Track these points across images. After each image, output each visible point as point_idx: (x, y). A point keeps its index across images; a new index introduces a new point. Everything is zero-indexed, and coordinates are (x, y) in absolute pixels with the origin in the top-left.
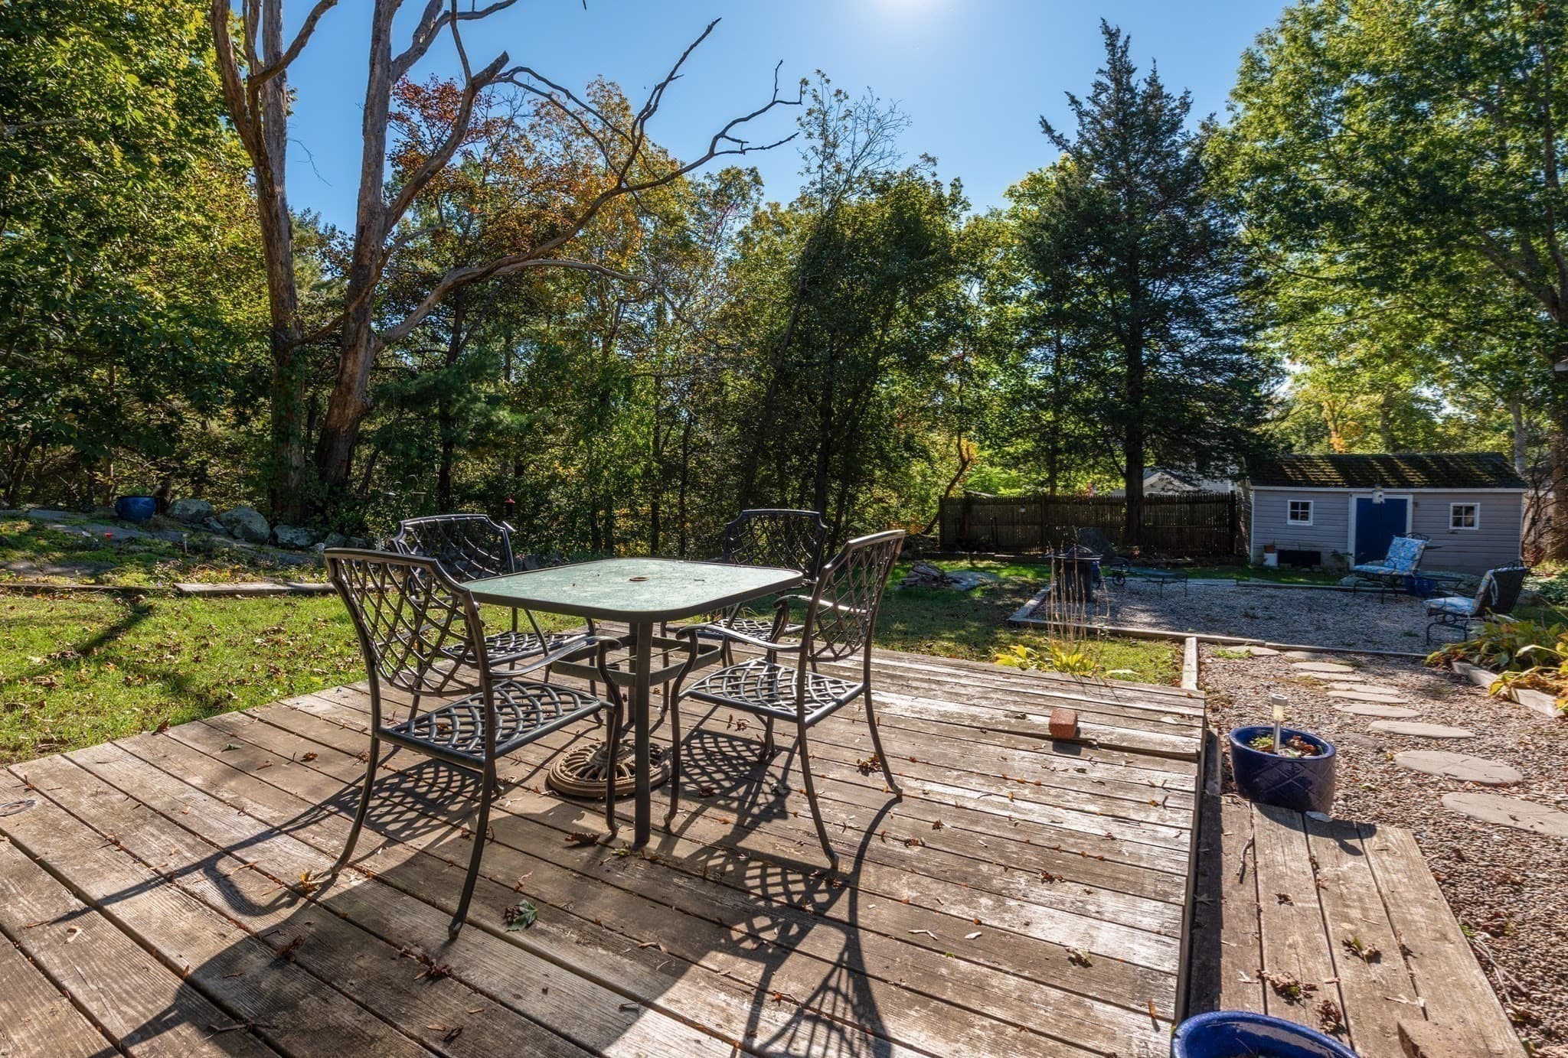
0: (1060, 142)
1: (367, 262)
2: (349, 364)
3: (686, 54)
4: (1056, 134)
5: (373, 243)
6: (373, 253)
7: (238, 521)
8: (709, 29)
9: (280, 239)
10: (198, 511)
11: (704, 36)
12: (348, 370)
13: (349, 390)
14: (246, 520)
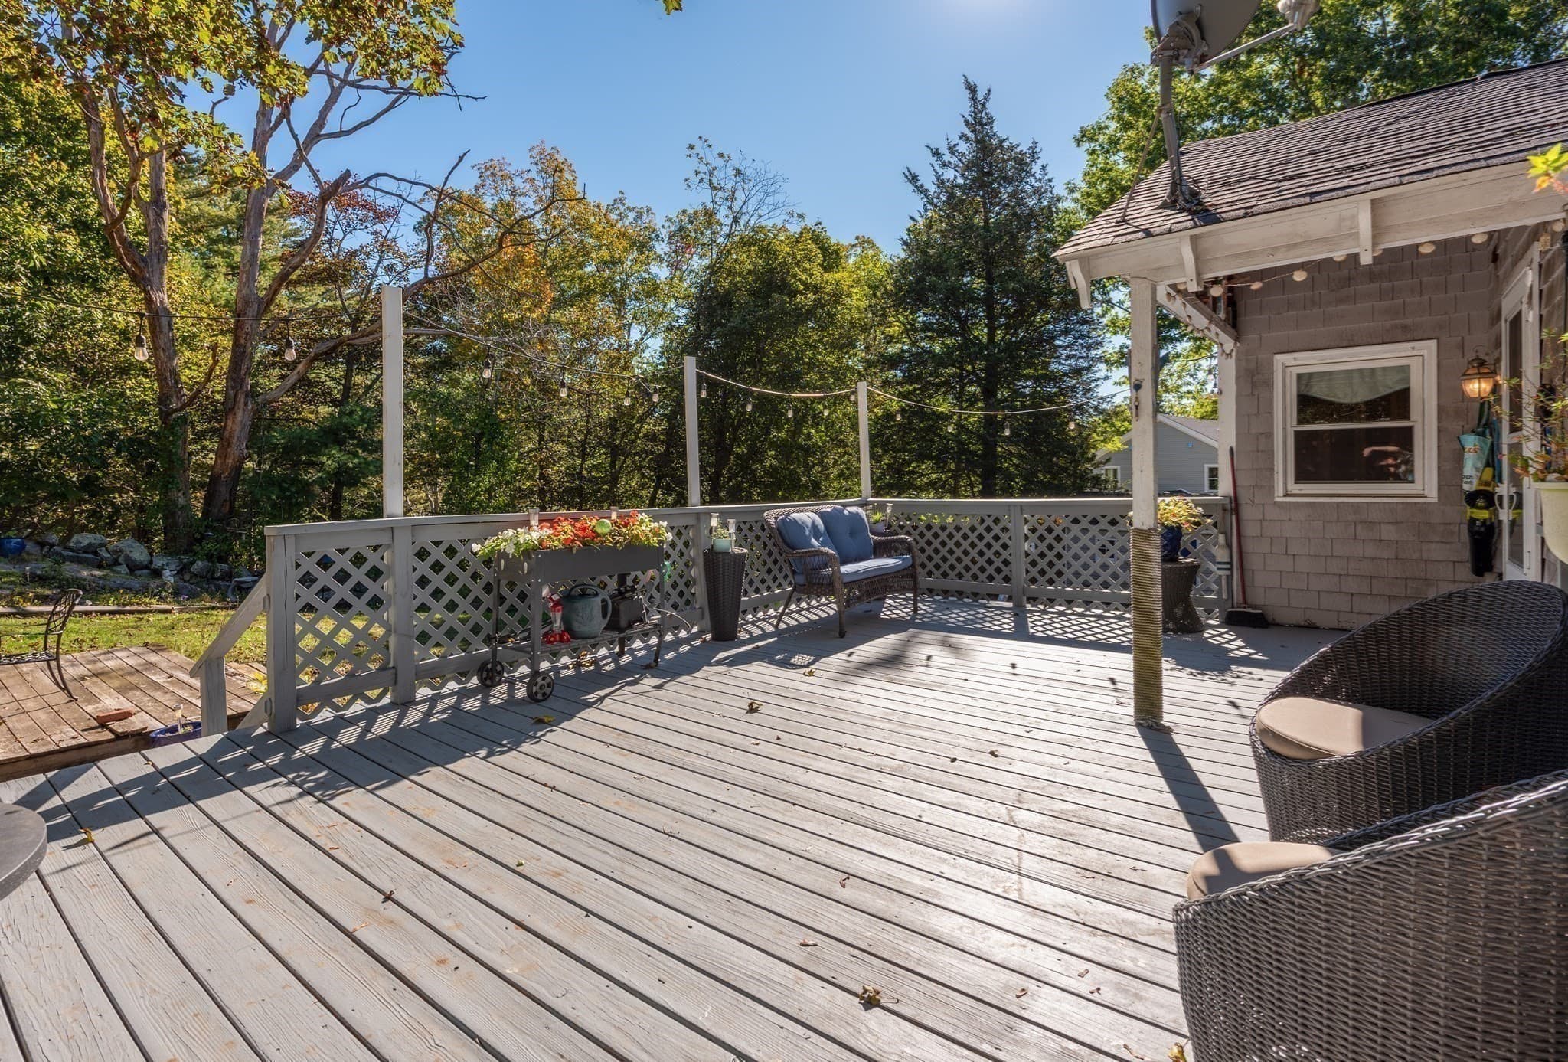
0: (921, 190)
1: (242, 342)
2: (230, 423)
3: (447, 179)
4: (919, 184)
5: (247, 326)
6: (247, 334)
7: (121, 551)
8: (461, 159)
9: (161, 332)
10: (90, 544)
11: (457, 165)
12: (229, 428)
13: (229, 444)
14: (127, 551)
